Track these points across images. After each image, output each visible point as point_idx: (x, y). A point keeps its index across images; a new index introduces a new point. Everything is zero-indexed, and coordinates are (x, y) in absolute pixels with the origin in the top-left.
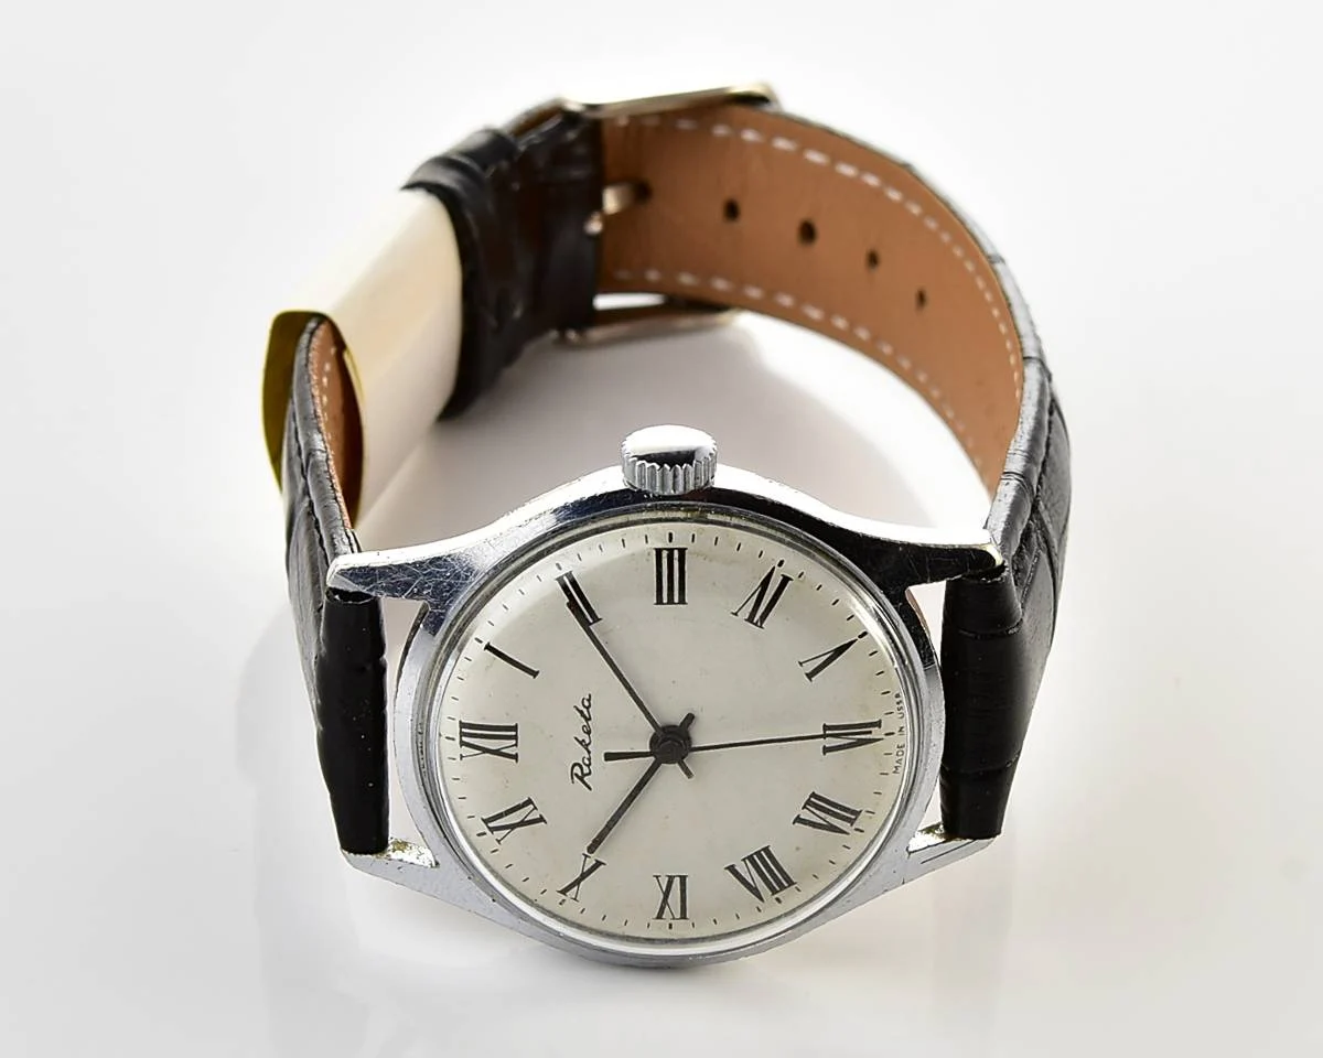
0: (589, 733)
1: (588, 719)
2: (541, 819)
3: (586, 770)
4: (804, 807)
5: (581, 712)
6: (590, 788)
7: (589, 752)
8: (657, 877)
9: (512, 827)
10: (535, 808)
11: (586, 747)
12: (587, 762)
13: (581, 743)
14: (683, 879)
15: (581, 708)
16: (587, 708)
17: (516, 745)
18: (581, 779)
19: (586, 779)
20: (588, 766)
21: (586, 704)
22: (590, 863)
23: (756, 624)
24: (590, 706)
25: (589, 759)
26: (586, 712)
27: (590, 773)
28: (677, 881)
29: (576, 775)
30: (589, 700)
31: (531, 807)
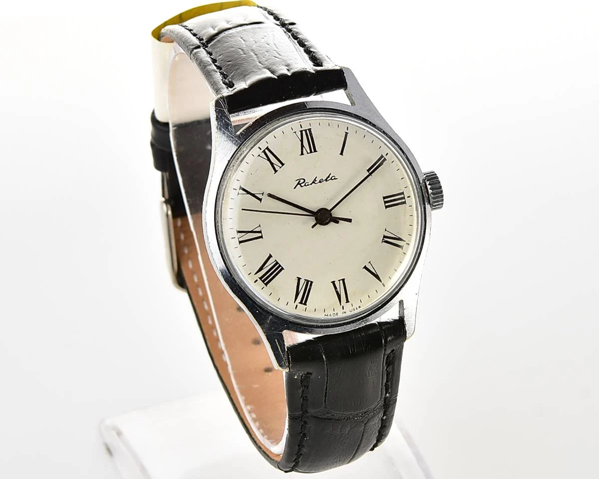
0: (320, 182)
1: (326, 180)
2: (276, 171)
3: (302, 185)
4: (305, 280)
5: (329, 177)
6: (295, 188)
7: (311, 184)
8: (260, 226)
9: (269, 160)
10: (280, 168)
11: (313, 182)
12: (307, 184)
13: (315, 180)
14: (261, 237)
15: (331, 176)
16: (331, 179)
17: (308, 153)
18: (298, 184)
19: (299, 186)
20: (305, 185)
21: (333, 178)
22: (260, 196)
23: (383, 239)
24: (332, 180)
25: (308, 185)
26: (329, 179)
27: (302, 186)
28: (260, 235)
29: (300, 181)
30: (335, 179)
31: (281, 166)
